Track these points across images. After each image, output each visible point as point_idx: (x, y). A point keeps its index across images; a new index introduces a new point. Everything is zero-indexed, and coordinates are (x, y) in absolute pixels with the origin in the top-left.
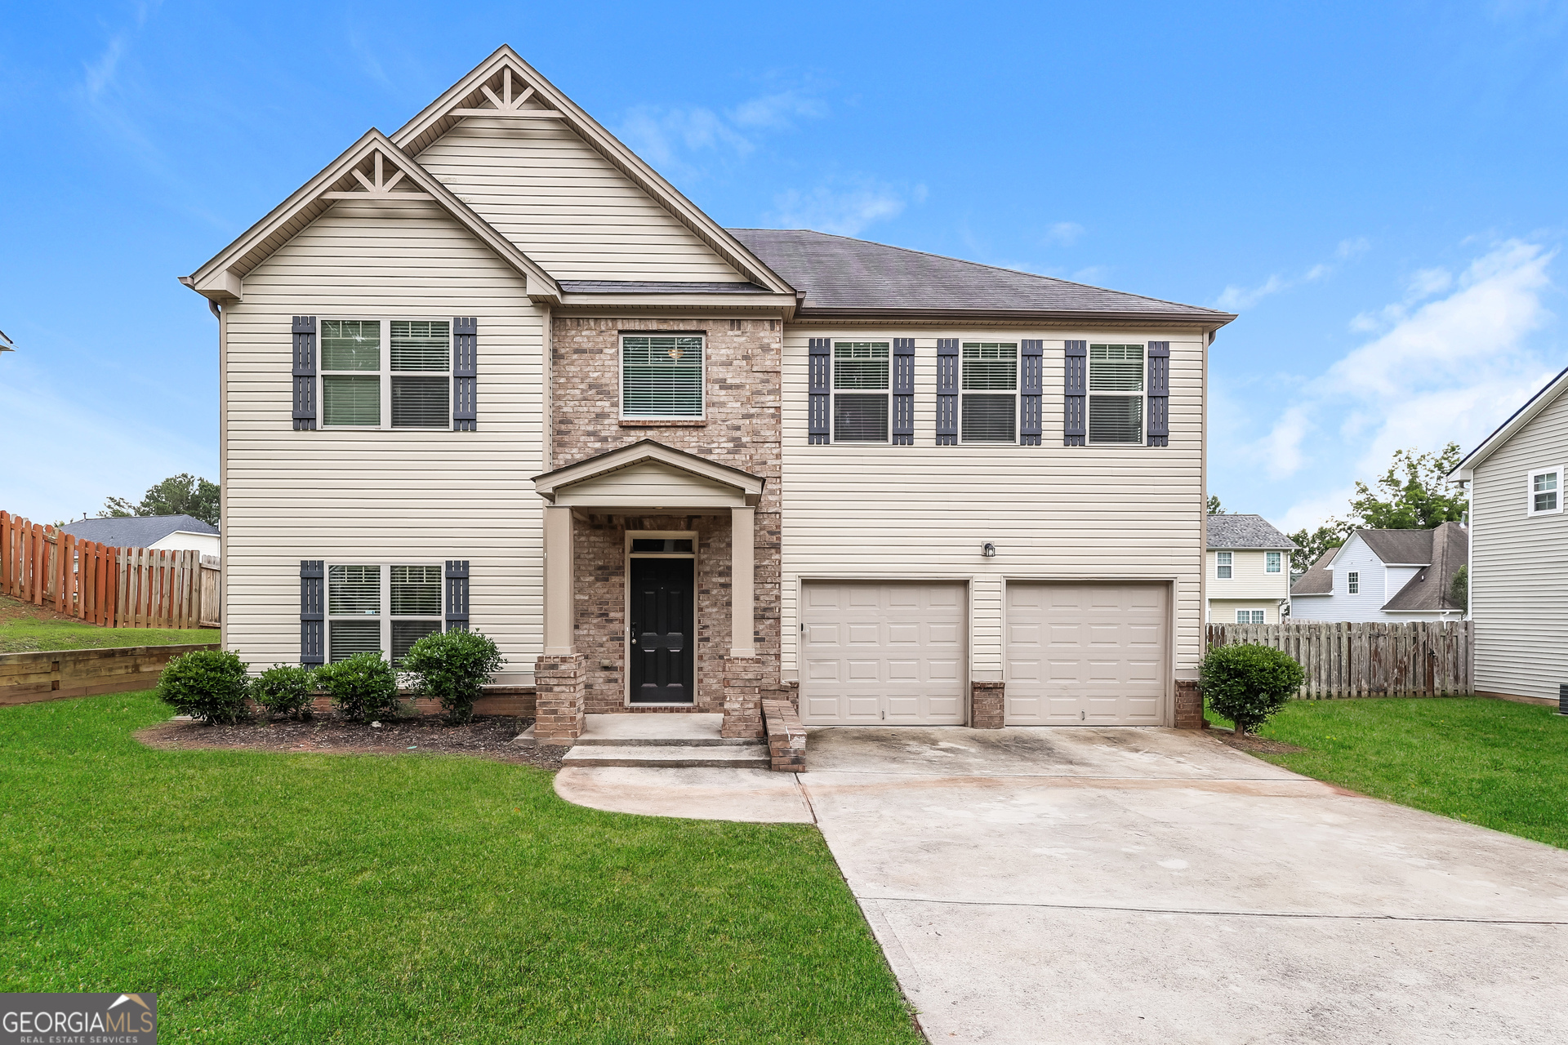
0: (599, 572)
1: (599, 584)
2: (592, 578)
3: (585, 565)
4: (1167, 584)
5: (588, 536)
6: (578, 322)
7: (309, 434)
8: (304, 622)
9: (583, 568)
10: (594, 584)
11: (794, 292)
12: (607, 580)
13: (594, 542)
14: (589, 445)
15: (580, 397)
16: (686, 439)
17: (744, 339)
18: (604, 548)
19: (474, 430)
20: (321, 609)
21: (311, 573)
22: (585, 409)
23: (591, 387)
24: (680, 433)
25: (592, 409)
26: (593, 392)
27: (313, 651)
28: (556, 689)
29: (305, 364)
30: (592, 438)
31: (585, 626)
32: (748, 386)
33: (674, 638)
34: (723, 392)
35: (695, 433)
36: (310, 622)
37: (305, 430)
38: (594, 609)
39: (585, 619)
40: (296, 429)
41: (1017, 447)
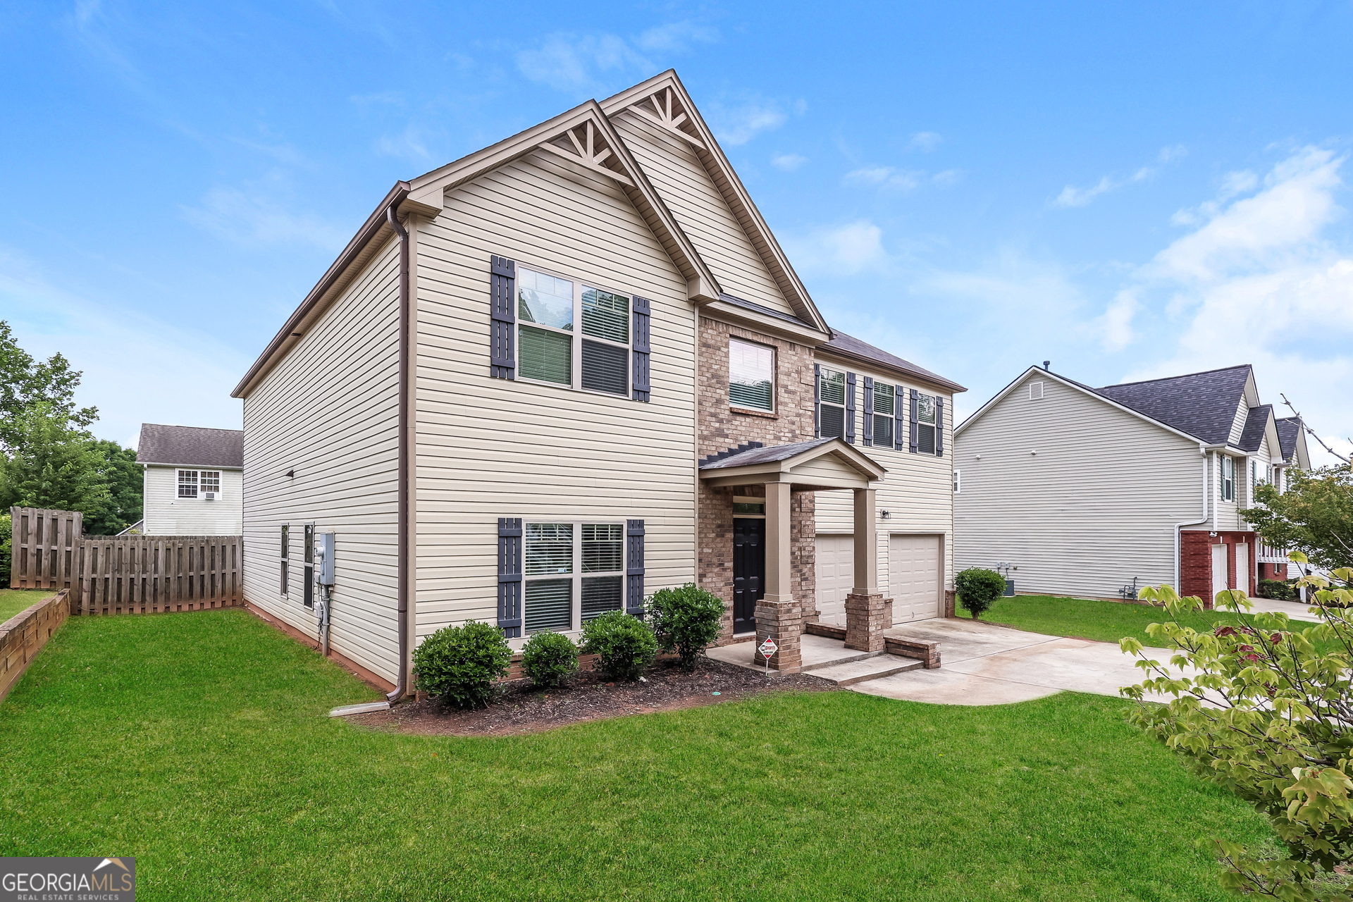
0: (719, 530)
1: (718, 540)
2: (713, 535)
3: (710, 524)
4: (940, 536)
5: (711, 499)
6: (705, 321)
7: (505, 384)
8: (501, 584)
9: (708, 526)
10: (716, 539)
11: (829, 333)
12: (723, 536)
13: (715, 504)
14: (712, 424)
15: (706, 383)
16: (768, 427)
17: (796, 358)
18: (722, 510)
19: (647, 402)
20: (518, 569)
21: (508, 532)
22: (710, 394)
23: (713, 376)
24: (764, 422)
25: (714, 395)
26: (714, 381)
27: (509, 615)
28: (790, 629)
29: (502, 308)
30: (714, 419)
31: (710, 575)
32: (798, 393)
33: (753, 580)
34: (786, 395)
35: (772, 424)
36: (507, 584)
37: (502, 378)
38: (715, 560)
39: (710, 569)
40: (493, 376)
41: (892, 451)
